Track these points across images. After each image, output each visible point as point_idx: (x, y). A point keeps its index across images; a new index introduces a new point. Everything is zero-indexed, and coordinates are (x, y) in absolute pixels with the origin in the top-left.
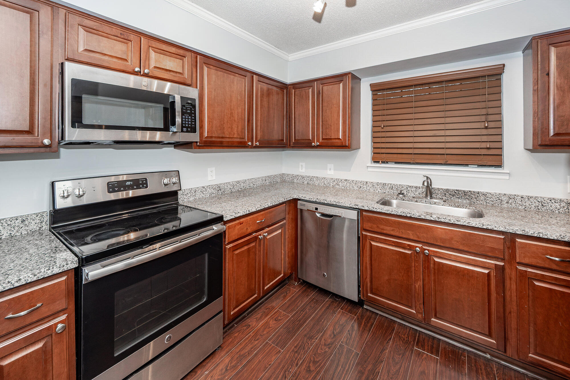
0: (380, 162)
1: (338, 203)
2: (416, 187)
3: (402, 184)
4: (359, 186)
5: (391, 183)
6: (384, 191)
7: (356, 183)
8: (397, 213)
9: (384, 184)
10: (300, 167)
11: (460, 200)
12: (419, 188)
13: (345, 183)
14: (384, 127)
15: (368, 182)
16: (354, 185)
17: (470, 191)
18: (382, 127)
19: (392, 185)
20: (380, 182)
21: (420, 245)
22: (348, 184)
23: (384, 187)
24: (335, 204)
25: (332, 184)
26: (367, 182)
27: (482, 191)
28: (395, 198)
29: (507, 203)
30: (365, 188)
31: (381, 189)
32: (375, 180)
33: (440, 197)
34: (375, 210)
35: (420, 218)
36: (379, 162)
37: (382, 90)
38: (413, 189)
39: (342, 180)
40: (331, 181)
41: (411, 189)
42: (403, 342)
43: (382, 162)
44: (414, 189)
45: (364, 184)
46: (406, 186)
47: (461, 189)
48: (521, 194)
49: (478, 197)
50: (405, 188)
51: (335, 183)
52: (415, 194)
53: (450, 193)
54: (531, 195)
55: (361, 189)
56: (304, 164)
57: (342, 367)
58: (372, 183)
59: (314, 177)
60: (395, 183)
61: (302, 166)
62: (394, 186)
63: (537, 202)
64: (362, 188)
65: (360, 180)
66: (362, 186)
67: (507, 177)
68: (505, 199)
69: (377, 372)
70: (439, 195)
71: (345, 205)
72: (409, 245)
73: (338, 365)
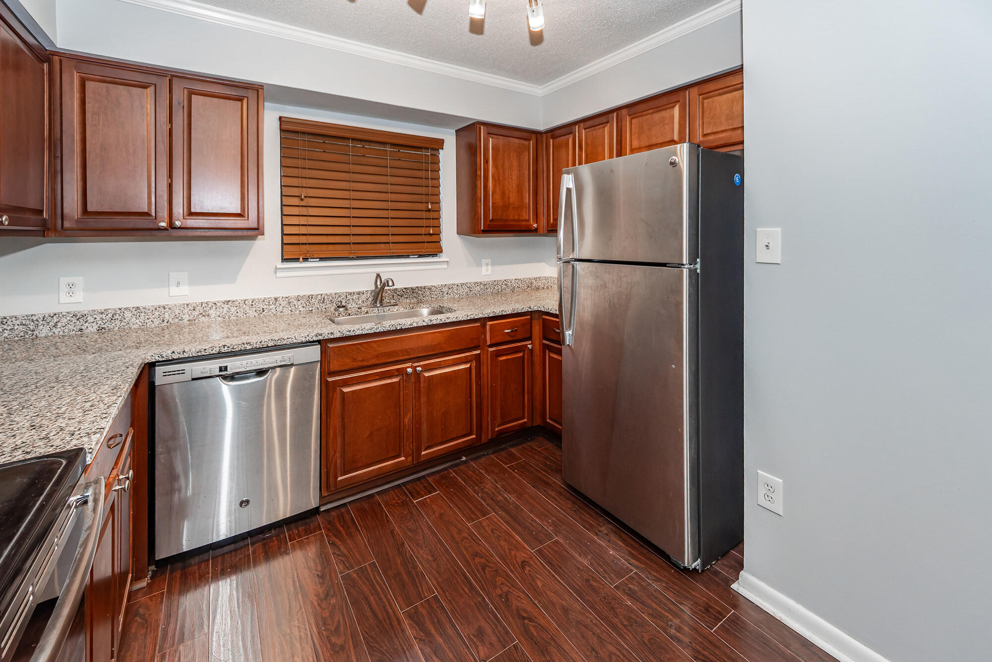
0: (301, 259)
1: (279, 341)
2: (359, 293)
3: (339, 292)
4: (261, 309)
5: (321, 293)
6: (310, 309)
7: (253, 303)
8: (384, 328)
9: (310, 297)
10: (64, 288)
11: (408, 301)
12: (363, 293)
13: (226, 309)
14: (306, 199)
15: (279, 297)
16: (247, 308)
17: (417, 287)
18: (303, 197)
19: (323, 295)
20: (301, 294)
21: (409, 364)
22: (233, 309)
23: (310, 301)
24: (273, 345)
25: (186, 317)
26: (276, 299)
27: (427, 285)
28: (336, 314)
29: (447, 294)
30: (273, 311)
31: (305, 305)
32: (293, 293)
33: (388, 301)
34: (352, 334)
35: (412, 326)
36: (299, 259)
37: (301, 132)
38: (354, 297)
39: (217, 303)
40: (186, 311)
41: (352, 298)
42: (399, 506)
43: (303, 259)
44: (356, 296)
45: (271, 303)
46: (345, 294)
47: (409, 287)
48: (456, 282)
49: (424, 292)
50: (344, 296)
51: (196, 313)
52: (358, 303)
53: (398, 293)
54: (463, 282)
55: (264, 313)
56: (79, 281)
57: (372, 595)
58: (287, 299)
59: (126, 309)
60: (328, 292)
61: (71, 286)
62: (326, 296)
63: (467, 288)
64: (265, 311)
65: (262, 297)
66: (265, 307)
67: (445, 266)
68: (445, 290)
69: (410, 557)
70: (387, 298)
71: (295, 341)
72: (397, 370)
73: (366, 599)
